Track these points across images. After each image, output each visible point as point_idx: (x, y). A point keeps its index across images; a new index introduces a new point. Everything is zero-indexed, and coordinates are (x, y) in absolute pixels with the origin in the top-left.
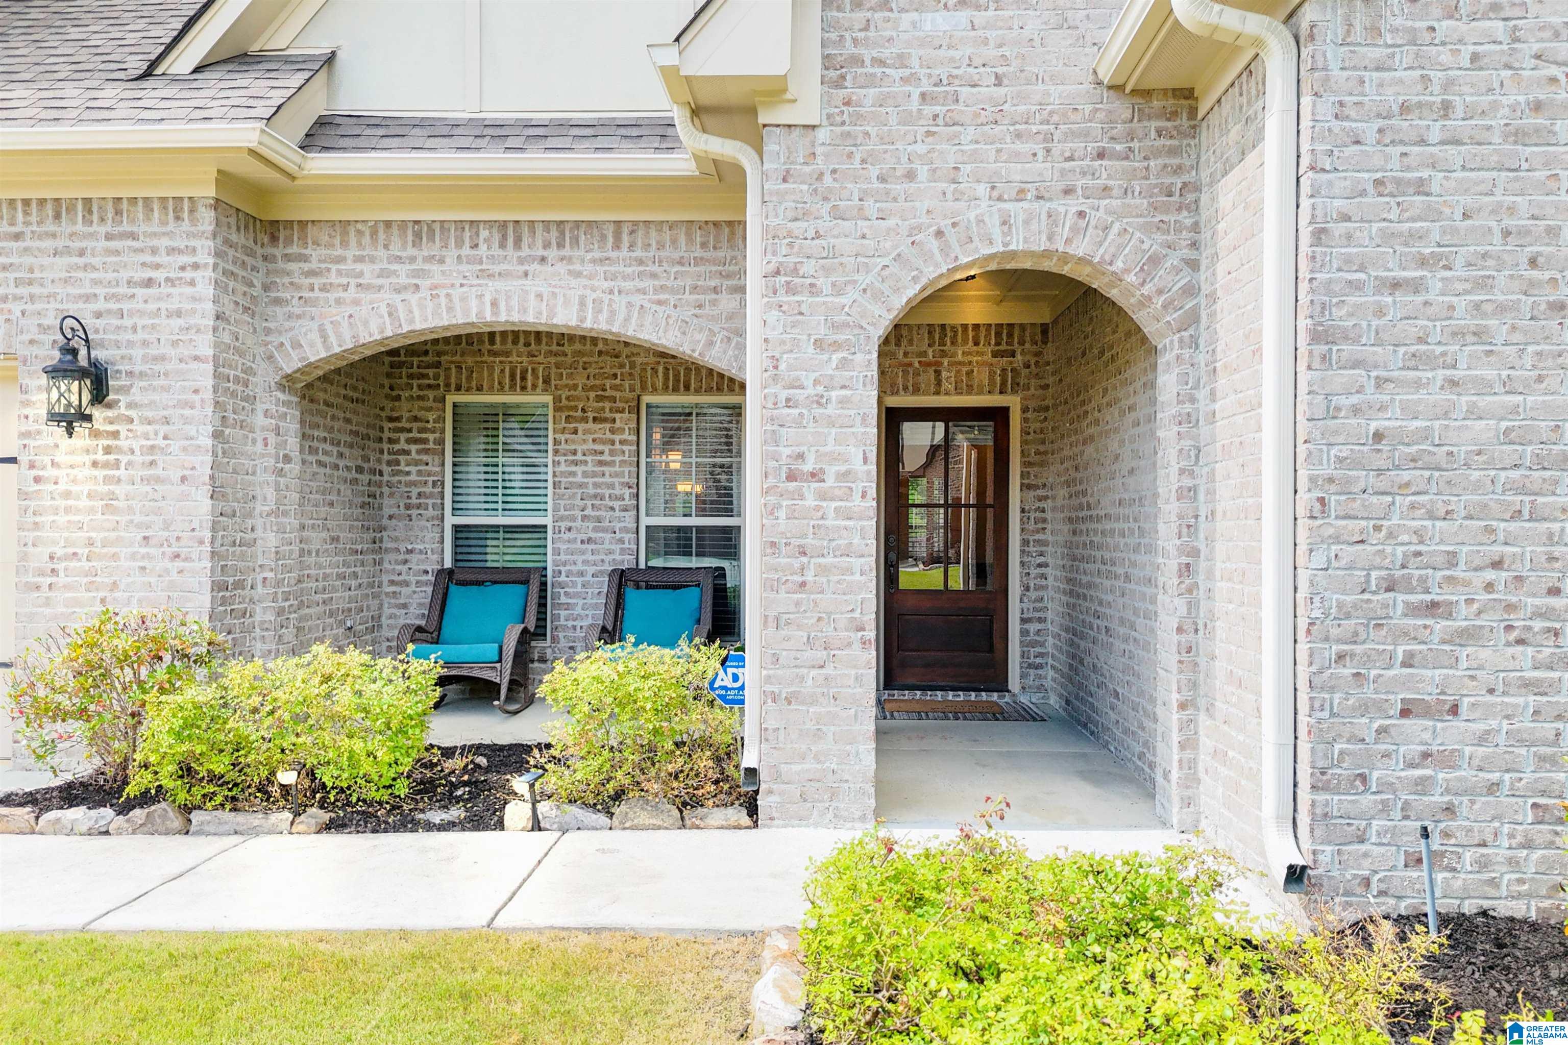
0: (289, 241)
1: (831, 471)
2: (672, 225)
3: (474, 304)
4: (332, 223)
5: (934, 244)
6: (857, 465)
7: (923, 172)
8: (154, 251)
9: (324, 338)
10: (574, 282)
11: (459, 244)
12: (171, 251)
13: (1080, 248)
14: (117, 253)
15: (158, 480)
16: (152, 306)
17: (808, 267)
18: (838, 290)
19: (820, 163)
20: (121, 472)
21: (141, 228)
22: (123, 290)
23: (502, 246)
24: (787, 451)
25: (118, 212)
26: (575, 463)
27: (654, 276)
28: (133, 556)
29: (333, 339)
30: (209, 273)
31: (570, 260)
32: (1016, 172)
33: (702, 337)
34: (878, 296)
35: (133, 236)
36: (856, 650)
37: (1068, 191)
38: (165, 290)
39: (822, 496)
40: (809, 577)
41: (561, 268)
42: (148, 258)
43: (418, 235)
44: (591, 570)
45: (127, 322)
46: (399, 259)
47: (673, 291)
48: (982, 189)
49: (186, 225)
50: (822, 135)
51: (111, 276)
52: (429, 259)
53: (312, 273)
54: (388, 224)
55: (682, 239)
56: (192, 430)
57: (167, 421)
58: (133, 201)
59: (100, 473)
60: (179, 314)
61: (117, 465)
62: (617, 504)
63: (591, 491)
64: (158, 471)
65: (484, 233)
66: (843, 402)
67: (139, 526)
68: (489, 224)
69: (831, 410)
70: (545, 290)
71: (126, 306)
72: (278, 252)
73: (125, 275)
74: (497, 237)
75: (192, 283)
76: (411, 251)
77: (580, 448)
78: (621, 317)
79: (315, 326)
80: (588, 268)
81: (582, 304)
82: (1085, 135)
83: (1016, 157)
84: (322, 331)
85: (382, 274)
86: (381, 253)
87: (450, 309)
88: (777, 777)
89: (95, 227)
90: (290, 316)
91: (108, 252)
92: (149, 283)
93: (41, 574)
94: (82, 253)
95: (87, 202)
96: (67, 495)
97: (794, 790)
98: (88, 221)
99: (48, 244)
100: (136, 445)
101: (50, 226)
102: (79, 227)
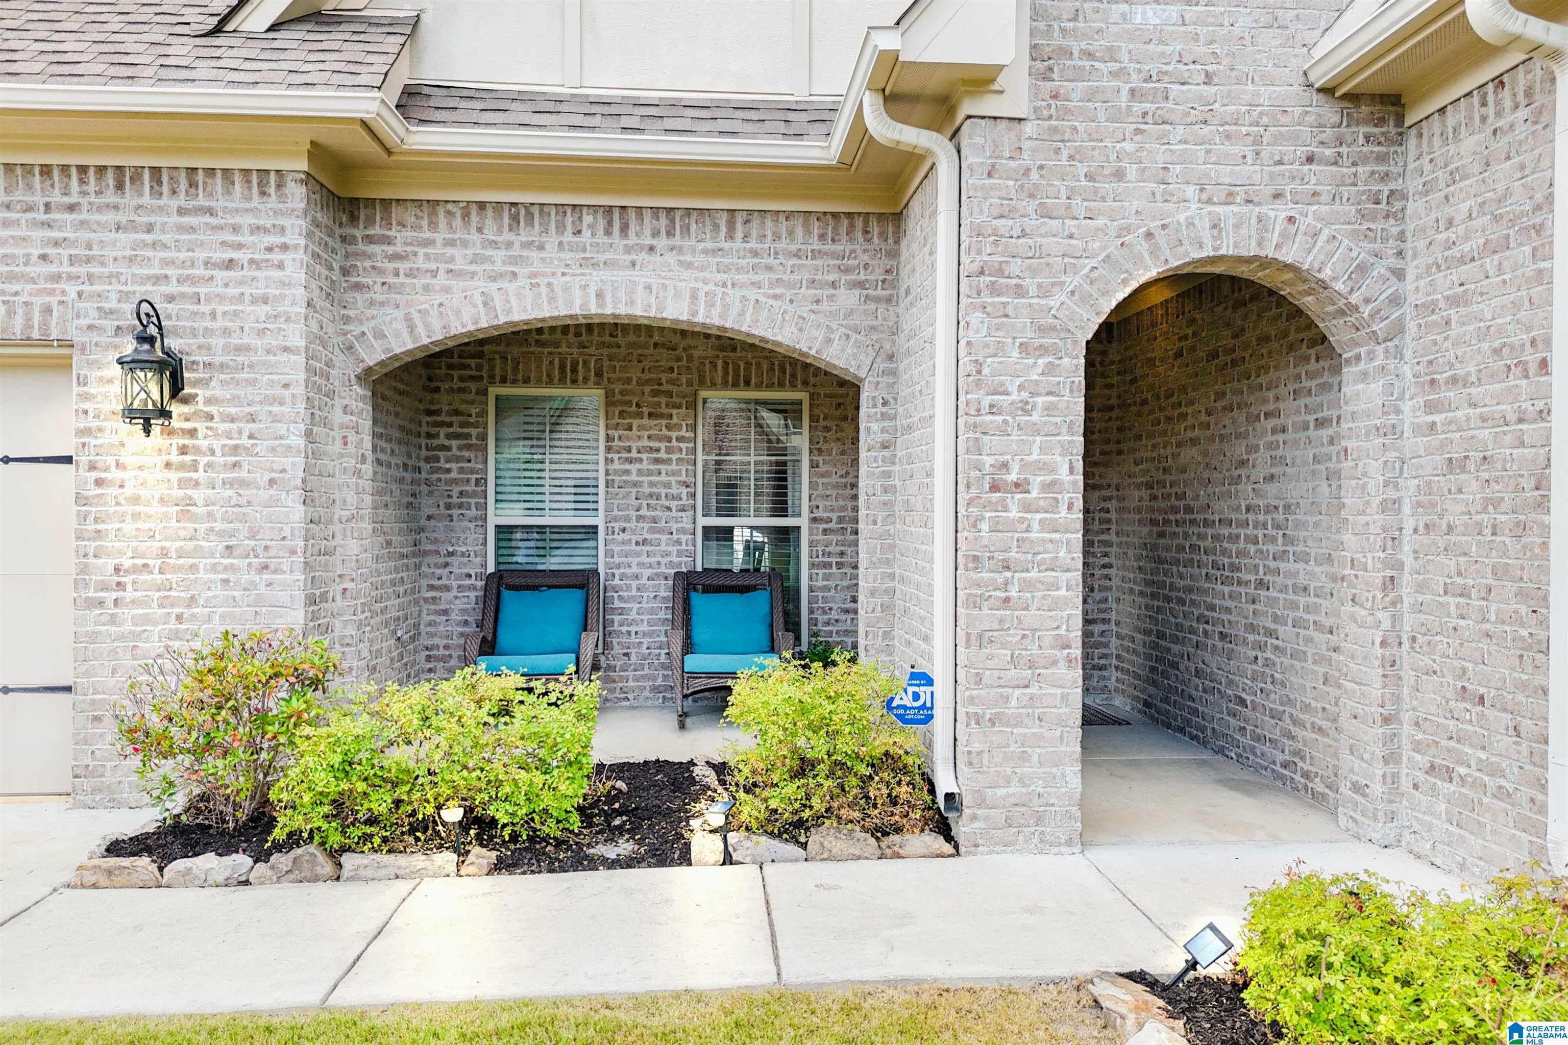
0: (370, 222)
1: (1037, 481)
2: (789, 215)
3: (577, 294)
4: (419, 203)
5: (1143, 246)
6: (1063, 475)
7: (1132, 172)
8: (236, 229)
9: (412, 328)
10: (686, 274)
11: (561, 229)
12: (256, 229)
13: (1288, 255)
14: (192, 229)
15: (243, 483)
16: (233, 291)
17: (1015, 267)
18: (1044, 292)
19: (1026, 159)
20: (200, 475)
21: (219, 203)
22: (200, 271)
23: (608, 232)
24: (989, 460)
25: (193, 184)
26: (630, 461)
27: (769, 268)
28: (214, 568)
29: (421, 329)
30: (300, 255)
31: (680, 250)
32: (1225, 174)
33: (820, 334)
34: (1085, 299)
35: (211, 212)
36: (1061, 669)
37: (1277, 196)
38: (249, 272)
39: (1027, 508)
40: (1013, 593)
41: (671, 258)
42: (230, 237)
43: (515, 219)
44: (647, 573)
45: (205, 308)
46: (494, 244)
47: (789, 285)
48: (1191, 191)
49: (273, 202)
50: (1029, 128)
51: (183, 255)
52: (528, 245)
53: (397, 257)
54: (482, 205)
55: (799, 231)
56: (282, 428)
57: (252, 418)
58: (210, 172)
59: (174, 476)
60: (265, 299)
61: (194, 467)
62: (673, 504)
63: (647, 490)
64: (244, 474)
65: (588, 219)
66: (1049, 409)
67: (221, 534)
68: (593, 208)
69: (1035, 417)
70: (654, 281)
71: (203, 290)
72: (358, 233)
73: (201, 255)
74: (601, 223)
75: (281, 266)
76: (507, 236)
77: (634, 446)
78: (734, 312)
79: (400, 314)
80: (700, 259)
81: (694, 297)
82: (1294, 138)
83: (1225, 159)
84: (408, 319)
85: (476, 259)
86: (475, 237)
87: (552, 300)
88: (981, 801)
89: (165, 201)
90: (372, 303)
91: (181, 229)
92: (230, 264)
93: (105, 588)
94: (150, 228)
95: (156, 171)
96: (135, 500)
97: (999, 815)
98: (156, 193)
99: (109, 217)
100: (217, 445)
101: (111, 197)
102: (146, 199)
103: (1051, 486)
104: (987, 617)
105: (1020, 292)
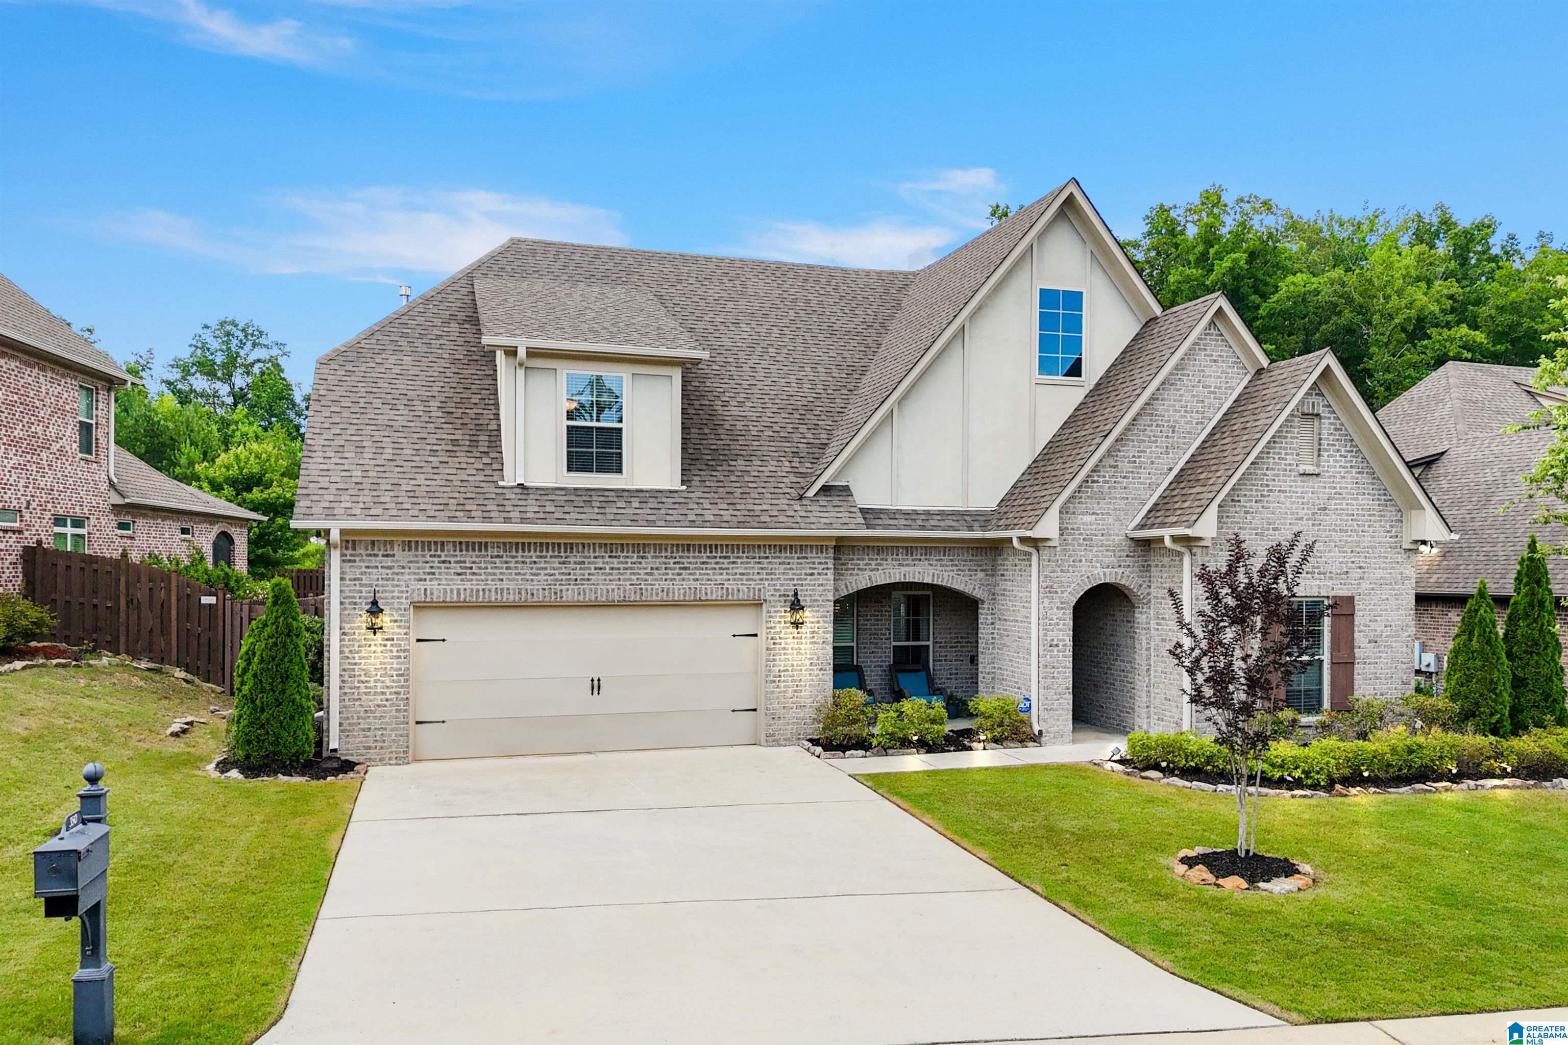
0: (845, 552)
1: (1061, 644)
2: (962, 548)
3: (898, 575)
4: (849, 546)
5: (1087, 580)
6: (1068, 642)
7: (1084, 560)
8: (814, 563)
9: (847, 588)
10: (930, 568)
12: (820, 563)
13: (1123, 582)
14: (801, 564)
15: (815, 643)
16: (813, 582)
17: (1055, 586)
18: (1062, 593)
19: (1058, 558)
20: (803, 641)
21: (809, 555)
22: (803, 576)
23: (907, 555)
24: (1049, 639)
25: (801, 550)
26: (867, 620)
27: (956, 565)
28: (806, 670)
29: (850, 588)
30: (832, 571)
31: (929, 560)
32: (1106, 560)
33: (972, 587)
34: (1073, 595)
35: (807, 558)
36: (1067, 695)
37: (1120, 566)
38: (817, 577)
39: (1058, 651)
40: (1054, 675)
41: (926, 563)
42: (812, 566)
43: (879, 551)
44: (873, 665)
45: (804, 588)
46: (872, 559)
47: (962, 571)
48: (1098, 565)
49: (824, 555)
50: (1058, 549)
51: (799, 572)
52: (882, 559)
53: (842, 564)
54: (868, 547)
55: (965, 553)
56: (826, 625)
57: (818, 622)
58: (807, 546)
59: (795, 641)
60: (822, 585)
61: (801, 638)
62: (883, 637)
63: (874, 632)
64: (815, 640)
65: (901, 551)
66: (1064, 624)
67: (809, 659)
68: (902, 547)
69: (1060, 627)
70: (921, 571)
71: (804, 582)
73: (804, 572)
74: (905, 552)
75: (826, 574)
76: (876, 557)
77: (869, 614)
78: (945, 581)
79: (843, 583)
80: (934, 563)
81: (933, 576)
82: (1123, 550)
83: (1107, 556)
84: (846, 584)
85: (867, 564)
86: (867, 557)
87: (890, 577)
88: (1048, 732)
89: (793, 555)
91: (798, 564)
92: (812, 574)
93: (775, 676)
94: (789, 564)
95: (791, 546)
96: (784, 649)
97: (1052, 735)
98: (791, 553)
99: (777, 560)
100: (808, 631)
101: (778, 554)
102: (788, 555)
103: (1065, 645)
104: (1049, 681)
105: (1056, 592)
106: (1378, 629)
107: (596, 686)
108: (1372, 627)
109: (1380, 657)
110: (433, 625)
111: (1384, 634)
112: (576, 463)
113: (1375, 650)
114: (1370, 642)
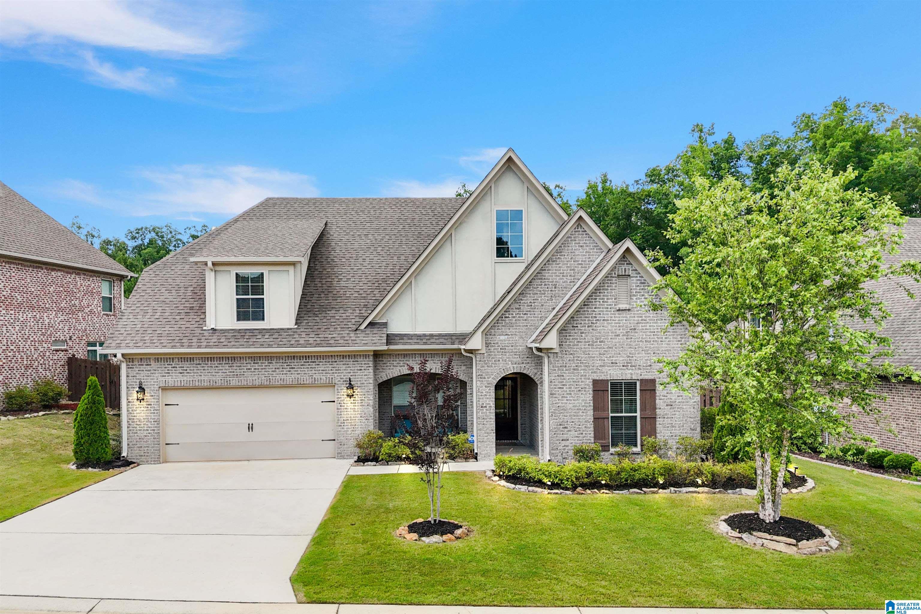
0: (379, 358)
1: (488, 406)
4: (388, 354)
5: (503, 371)
6: (492, 405)
7: (501, 360)
8: (362, 364)
9: (387, 376)
11: (412, 358)
12: (365, 364)
14: (355, 364)
15: (363, 406)
16: (361, 374)
17: (484, 375)
18: (488, 378)
19: (485, 359)
20: (356, 404)
21: (359, 360)
22: (356, 371)
23: (420, 358)
24: (481, 403)
25: (355, 357)
28: (359, 420)
30: (372, 368)
31: (433, 360)
32: (515, 360)
34: (494, 379)
35: (358, 361)
36: (492, 434)
37: (523, 363)
38: (363, 371)
39: (486, 410)
40: (485, 423)
41: (432, 362)
42: (360, 365)
43: (404, 356)
45: (357, 377)
46: (401, 361)
48: (510, 363)
49: (367, 359)
50: (485, 355)
51: (353, 368)
52: (407, 360)
53: (384, 364)
54: (399, 354)
56: (369, 396)
57: (364, 395)
58: (357, 355)
59: (352, 405)
60: (366, 375)
61: (355, 403)
64: (363, 403)
66: (490, 395)
67: (360, 414)
68: (418, 354)
69: (488, 396)
70: (429, 366)
71: (355, 374)
72: (378, 360)
73: (356, 368)
74: (419, 356)
76: (403, 359)
79: (385, 373)
80: (436, 362)
81: (436, 368)
82: (525, 354)
83: (515, 358)
85: (398, 363)
86: (397, 359)
88: (481, 454)
90: (380, 372)
91: (353, 364)
92: (361, 370)
93: (342, 423)
94: (348, 364)
95: (349, 355)
96: (346, 409)
97: (483, 456)
98: (349, 359)
99: (342, 363)
100: (359, 399)
101: (342, 360)
102: (347, 360)
103: (490, 407)
104: (481, 426)
105: (485, 378)
106: (673, 398)
107: (251, 428)
108: (669, 397)
109: (675, 414)
110: (172, 397)
111: (677, 401)
112: (242, 316)
113: (671, 410)
114: (667, 405)
